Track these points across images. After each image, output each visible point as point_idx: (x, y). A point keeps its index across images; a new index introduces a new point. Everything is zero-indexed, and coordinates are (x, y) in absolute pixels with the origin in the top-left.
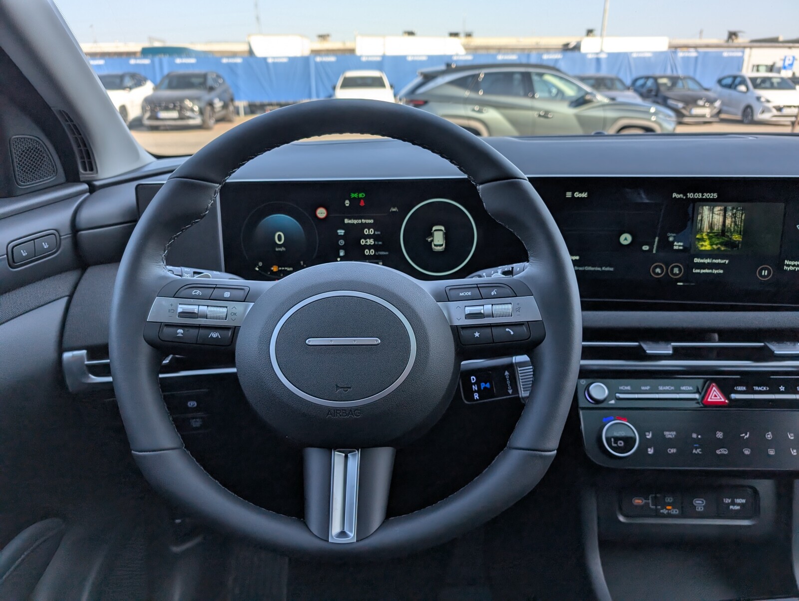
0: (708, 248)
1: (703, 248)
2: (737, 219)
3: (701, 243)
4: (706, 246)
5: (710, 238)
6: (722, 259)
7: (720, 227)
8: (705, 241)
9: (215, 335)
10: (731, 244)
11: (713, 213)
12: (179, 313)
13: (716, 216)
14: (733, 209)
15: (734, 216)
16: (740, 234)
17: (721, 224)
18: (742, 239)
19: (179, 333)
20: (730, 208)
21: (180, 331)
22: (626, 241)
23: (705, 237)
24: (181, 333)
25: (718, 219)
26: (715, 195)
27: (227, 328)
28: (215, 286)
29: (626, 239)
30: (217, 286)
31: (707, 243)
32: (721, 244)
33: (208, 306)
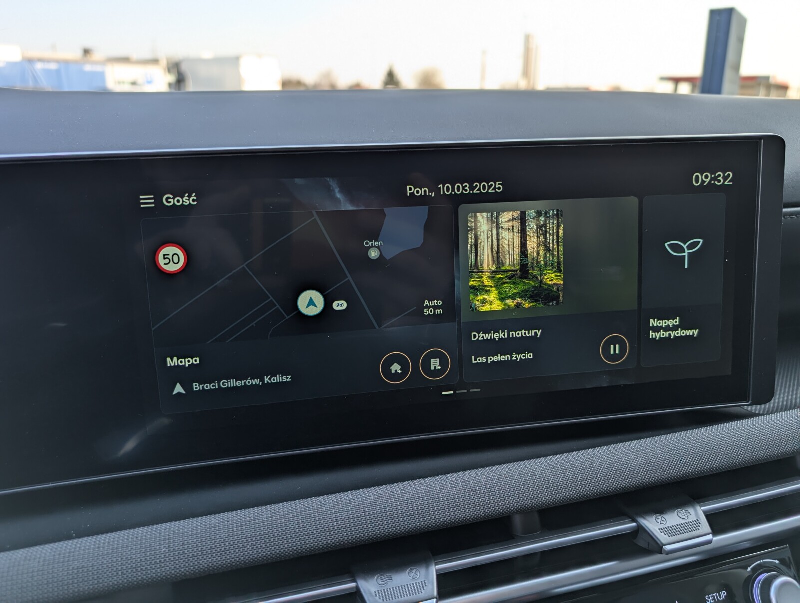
0: (497, 306)
1: (487, 308)
2: (550, 238)
3: (480, 298)
4: (492, 302)
5: (499, 285)
6: (529, 329)
7: (517, 257)
8: (488, 292)
10: (541, 294)
11: (498, 227)
13: (504, 234)
14: (539, 214)
15: (543, 230)
16: (560, 271)
17: (517, 250)
18: (564, 280)
20: (532, 213)
22: (312, 307)
23: (488, 282)
25: (510, 239)
26: (498, 186)
29: (311, 303)
31: (493, 296)
32: (523, 295)
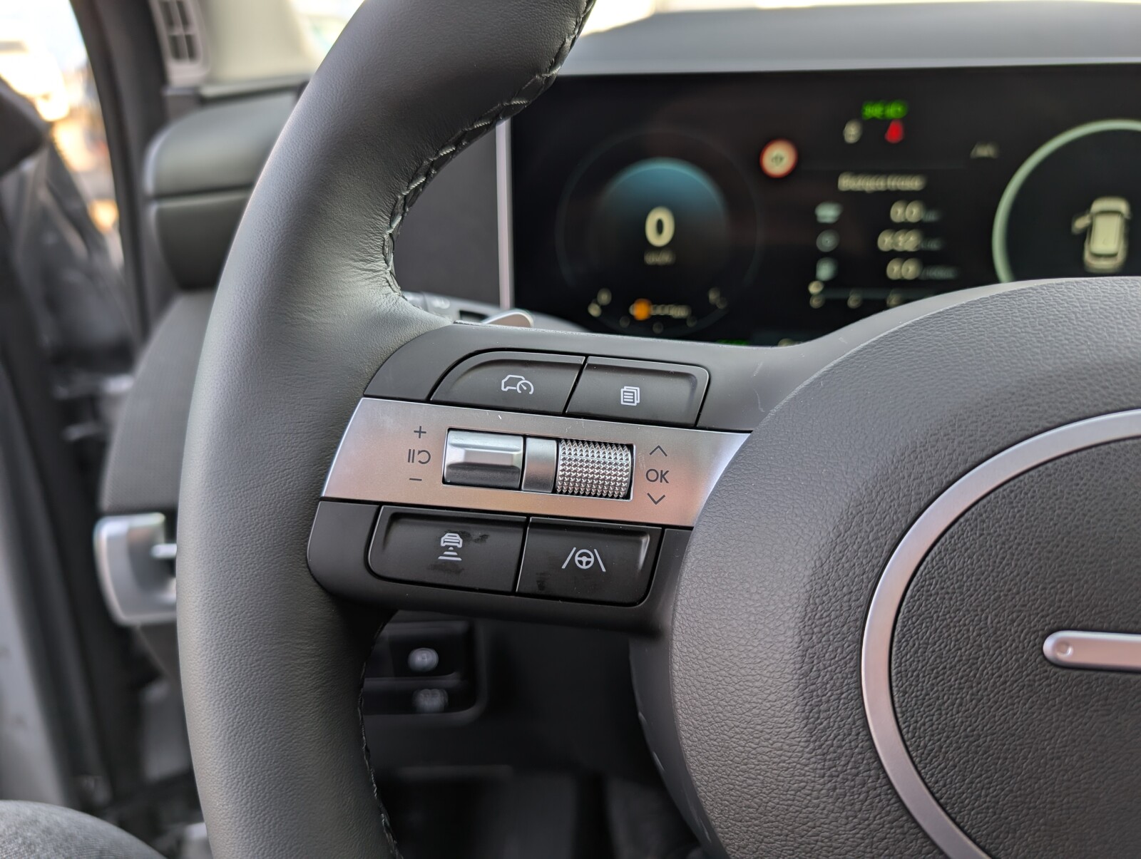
9: (585, 558)
12: (453, 466)
19: (447, 548)
21: (452, 539)
24: (455, 549)
27: (631, 531)
28: (581, 360)
30: (591, 360)
33: (558, 440)
